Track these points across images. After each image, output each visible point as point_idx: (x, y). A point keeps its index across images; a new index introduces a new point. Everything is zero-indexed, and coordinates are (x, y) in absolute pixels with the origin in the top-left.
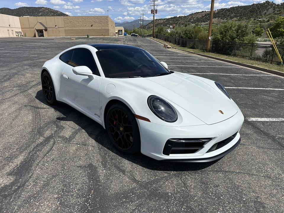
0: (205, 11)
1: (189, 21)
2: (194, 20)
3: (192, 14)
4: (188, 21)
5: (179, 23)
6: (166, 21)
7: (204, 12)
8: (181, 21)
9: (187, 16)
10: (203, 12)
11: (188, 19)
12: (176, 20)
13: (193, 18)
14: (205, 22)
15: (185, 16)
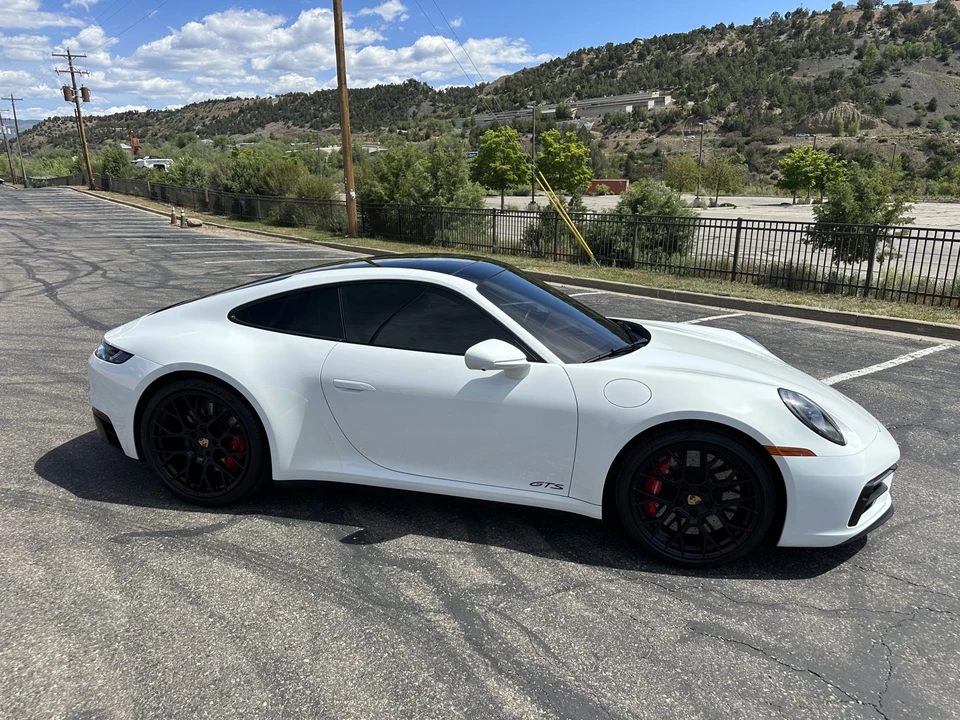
0: (238, 99)
1: (187, 130)
2: (204, 125)
3: (195, 104)
4: (184, 128)
5: (150, 132)
6: (98, 126)
7: (233, 100)
8: (157, 127)
9: (178, 111)
10: (229, 100)
11: (185, 121)
12: (139, 123)
13: (202, 118)
14: (245, 134)
15: (170, 112)
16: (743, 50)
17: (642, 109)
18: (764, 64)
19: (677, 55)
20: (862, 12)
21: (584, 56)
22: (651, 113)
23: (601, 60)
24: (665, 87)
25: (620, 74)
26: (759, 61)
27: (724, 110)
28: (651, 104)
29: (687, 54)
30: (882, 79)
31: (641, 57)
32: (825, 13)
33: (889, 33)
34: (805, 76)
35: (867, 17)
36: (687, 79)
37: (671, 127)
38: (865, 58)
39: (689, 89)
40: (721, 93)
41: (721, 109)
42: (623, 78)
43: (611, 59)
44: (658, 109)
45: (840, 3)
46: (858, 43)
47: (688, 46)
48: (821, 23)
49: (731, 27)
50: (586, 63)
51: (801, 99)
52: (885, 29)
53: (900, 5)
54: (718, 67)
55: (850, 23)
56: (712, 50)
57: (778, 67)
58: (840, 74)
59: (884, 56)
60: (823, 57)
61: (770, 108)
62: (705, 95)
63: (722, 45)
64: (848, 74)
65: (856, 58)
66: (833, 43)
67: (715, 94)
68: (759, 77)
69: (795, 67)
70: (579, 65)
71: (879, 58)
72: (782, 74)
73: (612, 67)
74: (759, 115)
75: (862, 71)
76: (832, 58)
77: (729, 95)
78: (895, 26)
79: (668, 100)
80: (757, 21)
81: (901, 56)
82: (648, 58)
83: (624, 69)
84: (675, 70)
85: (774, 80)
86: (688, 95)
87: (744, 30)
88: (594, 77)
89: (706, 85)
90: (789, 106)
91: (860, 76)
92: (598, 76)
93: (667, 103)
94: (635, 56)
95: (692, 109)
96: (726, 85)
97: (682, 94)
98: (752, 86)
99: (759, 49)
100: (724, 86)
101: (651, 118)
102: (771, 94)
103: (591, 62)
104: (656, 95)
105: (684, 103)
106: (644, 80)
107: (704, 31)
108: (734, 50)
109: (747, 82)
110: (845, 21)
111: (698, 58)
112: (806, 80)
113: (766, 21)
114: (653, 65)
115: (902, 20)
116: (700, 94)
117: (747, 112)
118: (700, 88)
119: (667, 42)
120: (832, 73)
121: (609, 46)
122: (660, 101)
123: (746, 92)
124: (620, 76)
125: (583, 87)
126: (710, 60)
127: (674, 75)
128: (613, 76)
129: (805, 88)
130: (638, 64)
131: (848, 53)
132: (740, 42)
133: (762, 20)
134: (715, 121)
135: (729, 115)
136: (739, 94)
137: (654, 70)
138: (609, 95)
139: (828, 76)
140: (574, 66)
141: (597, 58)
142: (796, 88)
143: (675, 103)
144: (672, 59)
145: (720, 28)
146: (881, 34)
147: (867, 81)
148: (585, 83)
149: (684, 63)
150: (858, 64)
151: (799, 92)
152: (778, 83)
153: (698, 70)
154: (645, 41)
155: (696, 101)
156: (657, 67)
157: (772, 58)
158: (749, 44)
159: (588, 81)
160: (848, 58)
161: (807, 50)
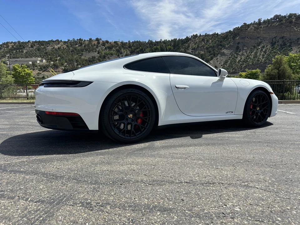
16: (66, 48)
17: (35, 63)
18: (73, 53)
19: (45, 47)
20: (97, 42)
21: (9, 44)
22: (39, 65)
23: (17, 46)
24: (42, 57)
25: (25, 51)
26: (72, 52)
27: (63, 65)
28: (38, 62)
29: (48, 47)
30: (105, 60)
31: (32, 47)
32: (88, 40)
33: (105, 48)
34: (85, 57)
35: (99, 43)
36: (49, 55)
37: (47, 69)
38: (100, 54)
39: (51, 58)
40: (62, 60)
41: (62, 65)
42: (26, 53)
43: (20, 46)
44: (41, 64)
45: (91, 39)
46: (98, 49)
47: (48, 45)
48: (87, 43)
49: (61, 41)
50: (10, 47)
51: (85, 63)
52: (104, 47)
53: (106, 41)
54: (59, 52)
55: (94, 44)
56: (56, 47)
57: (77, 54)
58: (95, 57)
59: (105, 53)
60: (89, 52)
61: (77, 65)
62: (56, 60)
63: (59, 46)
64: (97, 57)
65: (98, 53)
66: (91, 49)
67: (60, 60)
68: (72, 56)
69: (82, 54)
70: (8, 47)
71: (103, 54)
72: (79, 56)
73: (22, 49)
74: (75, 67)
75: (100, 57)
76: (92, 53)
77: (64, 60)
78: (106, 46)
79: (44, 61)
80: (69, 40)
81: (108, 54)
82: (34, 47)
83: (26, 50)
84: (45, 52)
85: (77, 57)
86: (51, 60)
87: (65, 42)
88: (15, 51)
89: (56, 57)
90: (83, 65)
91: (100, 58)
92: (16, 51)
93: (44, 62)
94: (30, 46)
95: (53, 64)
96: (63, 57)
97: (48, 59)
98: (71, 58)
99: (71, 48)
100: (62, 58)
101: (39, 66)
102: (77, 61)
103: (13, 46)
104: (40, 59)
105: (49, 62)
106: (34, 54)
107: (52, 41)
108: (63, 48)
109: (69, 57)
110: (93, 43)
111: (52, 49)
112: (86, 58)
113: (71, 40)
114: (37, 50)
115: (107, 45)
116: (55, 60)
117: (71, 66)
118: (54, 58)
119: (41, 43)
120: (92, 57)
121: (19, 42)
122: (41, 61)
123: (69, 60)
124: (25, 52)
125: (10, 55)
126: (56, 50)
127: (45, 53)
128: (22, 52)
129: (86, 60)
130: (31, 49)
131: (96, 52)
132: (65, 46)
133: (70, 40)
134: (61, 68)
135: (65, 67)
136: (67, 61)
137: (37, 51)
138: (22, 58)
139: (92, 58)
140: (6, 47)
141: (15, 45)
142: (84, 60)
143: (47, 62)
144: (43, 48)
145: (58, 40)
146: (103, 48)
147: (102, 60)
148: (11, 53)
149: (48, 50)
150: (99, 55)
151: (85, 61)
152: (78, 58)
153: (53, 53)
154: (32, 42)
155: (54, 62)
156: (38, 50)
157: (75, 51)
158: (67, 46)
159: (13, 53)
160: (96, 53)
161: (84, 50)
